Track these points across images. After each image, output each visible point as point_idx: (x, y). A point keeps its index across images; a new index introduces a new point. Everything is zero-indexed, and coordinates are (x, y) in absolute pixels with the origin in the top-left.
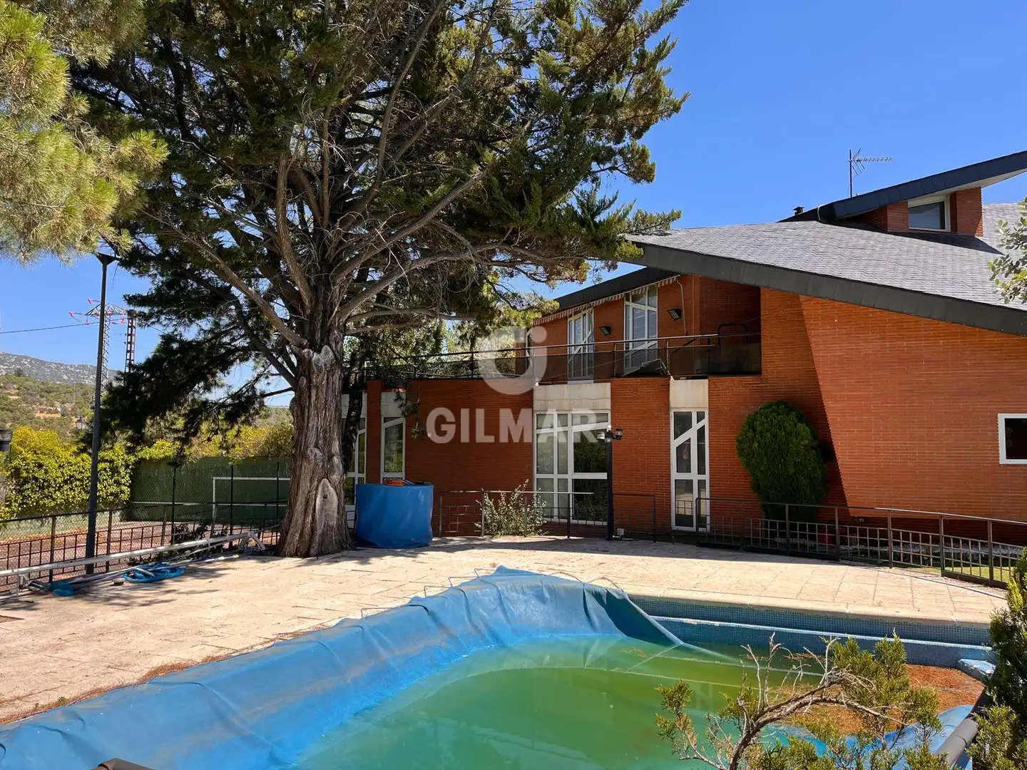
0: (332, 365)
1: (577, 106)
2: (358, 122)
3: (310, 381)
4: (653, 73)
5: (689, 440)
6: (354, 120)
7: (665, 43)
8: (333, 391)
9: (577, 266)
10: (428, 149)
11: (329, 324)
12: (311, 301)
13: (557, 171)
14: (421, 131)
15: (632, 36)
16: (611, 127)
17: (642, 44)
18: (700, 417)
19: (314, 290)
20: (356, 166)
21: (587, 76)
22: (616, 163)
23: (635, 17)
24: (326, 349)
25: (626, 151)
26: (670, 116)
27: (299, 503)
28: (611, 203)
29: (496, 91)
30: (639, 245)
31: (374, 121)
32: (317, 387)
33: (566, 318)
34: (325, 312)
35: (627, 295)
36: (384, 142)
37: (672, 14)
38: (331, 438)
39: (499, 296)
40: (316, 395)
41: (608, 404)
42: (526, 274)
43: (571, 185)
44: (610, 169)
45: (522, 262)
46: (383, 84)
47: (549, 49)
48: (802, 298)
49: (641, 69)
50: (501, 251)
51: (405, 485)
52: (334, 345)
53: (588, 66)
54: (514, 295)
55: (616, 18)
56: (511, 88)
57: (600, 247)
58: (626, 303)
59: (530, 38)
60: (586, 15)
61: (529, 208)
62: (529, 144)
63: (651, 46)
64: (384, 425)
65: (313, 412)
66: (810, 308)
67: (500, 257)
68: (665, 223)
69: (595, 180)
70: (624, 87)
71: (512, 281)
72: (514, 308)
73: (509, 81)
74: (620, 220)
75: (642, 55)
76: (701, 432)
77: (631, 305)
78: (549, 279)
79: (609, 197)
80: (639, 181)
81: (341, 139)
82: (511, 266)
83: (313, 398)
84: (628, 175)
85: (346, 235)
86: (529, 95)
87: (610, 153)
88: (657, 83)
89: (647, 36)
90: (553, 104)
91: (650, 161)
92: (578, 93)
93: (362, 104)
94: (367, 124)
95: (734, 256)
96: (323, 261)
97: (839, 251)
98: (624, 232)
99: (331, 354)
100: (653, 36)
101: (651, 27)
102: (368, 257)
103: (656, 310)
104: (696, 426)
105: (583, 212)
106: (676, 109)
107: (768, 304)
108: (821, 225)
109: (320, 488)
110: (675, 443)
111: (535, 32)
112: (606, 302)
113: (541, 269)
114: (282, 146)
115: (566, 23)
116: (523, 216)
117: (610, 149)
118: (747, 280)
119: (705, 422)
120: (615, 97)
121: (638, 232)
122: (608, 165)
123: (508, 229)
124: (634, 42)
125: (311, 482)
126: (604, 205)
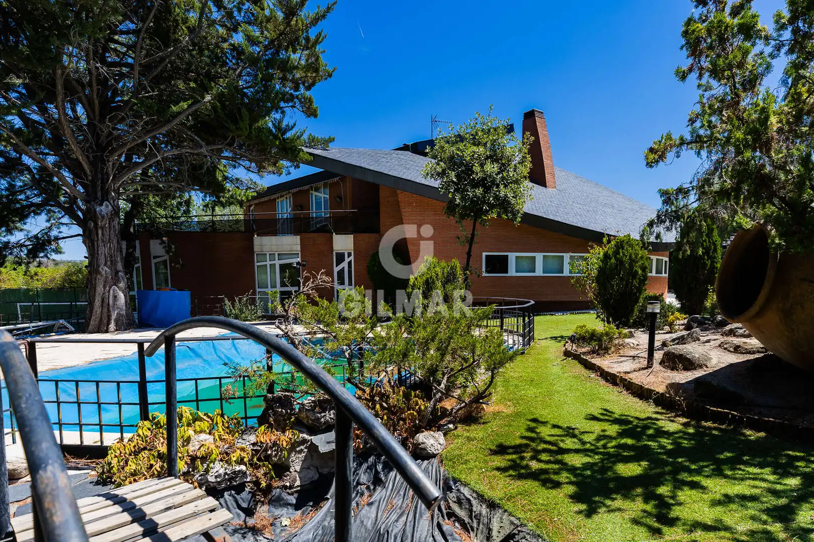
0: (112, 215)
1: (270, 64)
2: (115, 50)
3: (96, 224)
4: (315, 51)
5: (344, 268)
6: (112, 49)
7: (320, 34)
8: (115, 231)
9: (275, 164)
10: (171, 78)
11: (107, 187)
12: (91, 171)
13: (258, 104)
14: (163, 64)
15: (300, 25)
16: (291, 81)
17: (307, 32)
18: (349, 255)
19: (92, 164)
20: (117, 82)
21: (274, 45)
22: (295, 103)
23: (302, 14)
24: (106, 204)
25: (300, 97)
26: (326, 79)
27: (97, 300)
28: (293, 127)
29: (217, 45)
30: (310, 154)
31: (127, 51)
32: (102, 228)
33: (275, 200)
34: (102, 179)
35: (311, 187)
36: (137, 68)
37: (324, 16)
38: (116, 262)
39: (226, 178)
40: (102, 233)
41: (299, 248)
42: (244, 167)
43: (268, 113)
44: (292, 106)
45: (240, 159)
46: (132, 26)
47: (249, 23)
48: (398, 191)
49: (306, 48)
50: (226, 151)
51: (171, 290)
52: (112, 202)
53: (275, 39)
54: (237, 179)
55: (291, 13)
56: (225, 45)
57: (287, 153)
58: (311, 192)
59: (236, 14)
60: (272, 7)
61: (241, 125)
62: (241, 84)
63: (312, 34)
64: (153, 261)
65: (101, 244)
66: (402, 197)
67: (226, 154)
68: (326, 143)
69: (283, 112)
70: (297, 57)
71: (235, 171)
72: (238, 187)
73: (225, 40)
74: (299, 138)
75: (307, 39)
76: (350, 263)
77: (315, 193)
78: (259, 171)
79: (291, 124)
80: (309, 116)
81: (103, 61)
82: (235, 161)
83: (100, 235)
84: (303, 111)
85: (114, 129)
86: (237, 51)
87: (292, 98)
88: (317, 59)
89: (310, 28)
90: (253, 61)
91: (315, 106)
92: (270, 56)
93: (116, 37)
94: (122, 53)
95: (363, 165)
96: (98, 145)
97: (417, 168)
98: (302, 146)
99: (110, 207)
100: (313, 28)
101: (312, 22)
102: (132, 145)
103: (328, 196)
104: (347, 260)
105: (276, 131)
106: (330, 75)
107: (383, 194)
108: (411, 154)
109: (111, 292)
110: (336, 270)
111: (239, 10)
112: (300, 191)
113: (253, 164)
114: (58, 59)
115: (259, 9)
116: (238, 129)
117: (291, 94)
118: (370, 179)
119: (352, 258)
120: (292, 62)
121: (311, 147)
122: (290, 104)
123: (229, 136)
124: (302, 30)
125: (104, 287)
126: (289, 128)
